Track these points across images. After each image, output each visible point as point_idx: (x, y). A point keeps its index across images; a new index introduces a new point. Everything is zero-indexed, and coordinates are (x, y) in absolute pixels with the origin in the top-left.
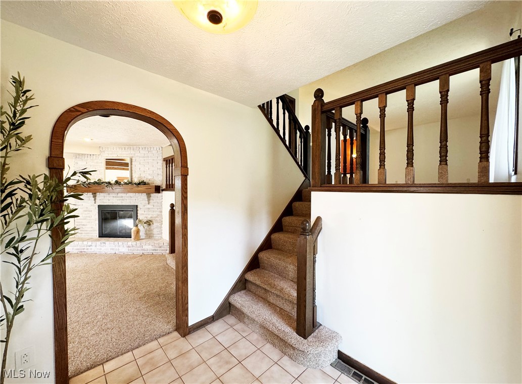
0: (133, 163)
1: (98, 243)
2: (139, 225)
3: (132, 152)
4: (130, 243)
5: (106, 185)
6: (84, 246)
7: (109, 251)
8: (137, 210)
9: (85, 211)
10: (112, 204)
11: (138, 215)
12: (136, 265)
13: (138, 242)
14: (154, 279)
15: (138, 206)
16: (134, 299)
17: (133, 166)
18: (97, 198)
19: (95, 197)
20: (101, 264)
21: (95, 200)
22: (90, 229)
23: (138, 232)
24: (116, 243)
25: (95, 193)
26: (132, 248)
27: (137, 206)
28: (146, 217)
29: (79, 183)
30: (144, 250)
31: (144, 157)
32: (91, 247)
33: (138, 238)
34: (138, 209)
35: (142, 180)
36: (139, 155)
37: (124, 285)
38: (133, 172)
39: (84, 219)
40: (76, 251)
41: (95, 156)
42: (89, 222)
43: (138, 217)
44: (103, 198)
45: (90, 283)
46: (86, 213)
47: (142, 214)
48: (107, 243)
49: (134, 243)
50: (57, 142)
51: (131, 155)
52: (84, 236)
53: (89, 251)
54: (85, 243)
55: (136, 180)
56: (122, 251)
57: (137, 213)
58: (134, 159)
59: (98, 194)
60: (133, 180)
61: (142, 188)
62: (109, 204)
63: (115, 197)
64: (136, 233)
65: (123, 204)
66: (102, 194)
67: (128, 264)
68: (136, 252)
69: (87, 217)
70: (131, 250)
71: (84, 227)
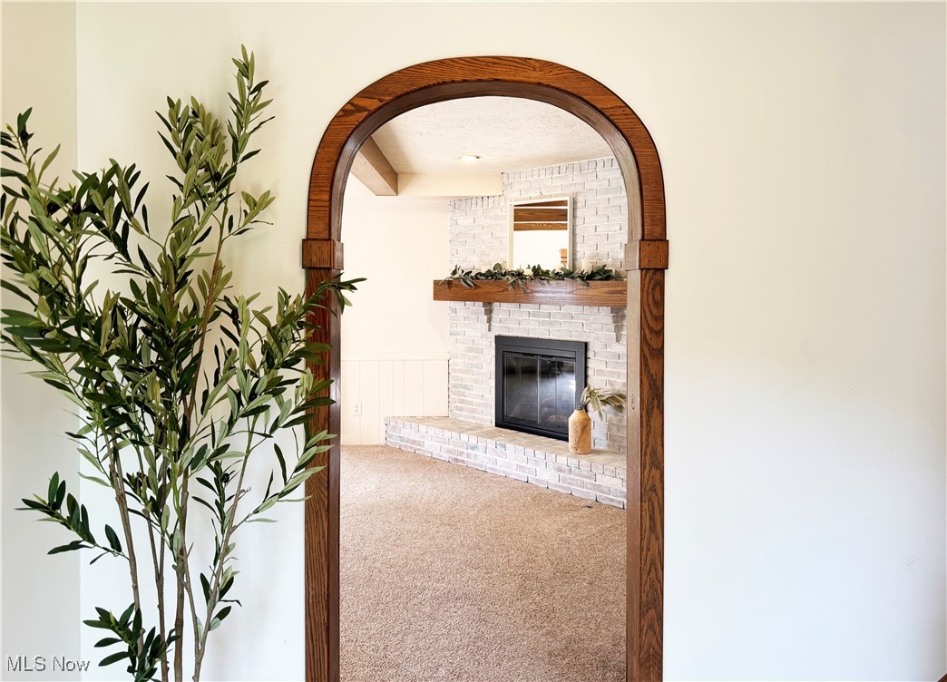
0: (579, 213)
1: (491, 443)
2: (590, 407)
3: (578, 179)
4: (562, 460)
5: (511, 279)
6: (462, 447)
7: (514, 473)
8: (586, 358)
9: (470, 350)
10: (525, 335)
11: (590, 372)
12: (569, 534)
13: (585, 461)
14: (606, 602)
15: (590, 347)
16: (535, 651)
17: (578, 222)
18: (494, 315)
19: (489, 312)
20: (487, 506)
21: (489, 320)
22: (478, 401)
23: (585, 426)
24: (530, 451)
25: (490, 303)
26: (568, 476)
27: (586, 344)
28: (611, 384)
29: (457, 276)
30: (598, 488)
31: (607, 191)
32: (476, 452)
33: (585, 447)
34: (590, 354)
35: (600, 264)
36: (595, 185)
37: (524, 591)
38: (579, 239)
39: (467, 372)
40: (446, 457)
41: (491, 200)
42: (476, 381)
43: (589, 381)
44: (506, 316)
45: (450, 560)
46: (471, 354)
47: (601, 372)
48: (510, 446)
49: (573, 462)
50: (319, 200)
51: (574, 189)
52: (467, 417)
53: (471, 462)
54: (464, 437)
55: (585, 266)
56: (542, 478)
57: (586, 367)
58: (580, 199)
59: (496, 305)
60: (578, 264)
61: (599, 288)
62: (520, 335)
63: (534, 315)
64: (579, 429)
65: (551, 337)
66: (505, 306)
67: (548, 525)
68: (579, 491)
69: (472, 365)
70: (565, 480)
71: (466, 392)
